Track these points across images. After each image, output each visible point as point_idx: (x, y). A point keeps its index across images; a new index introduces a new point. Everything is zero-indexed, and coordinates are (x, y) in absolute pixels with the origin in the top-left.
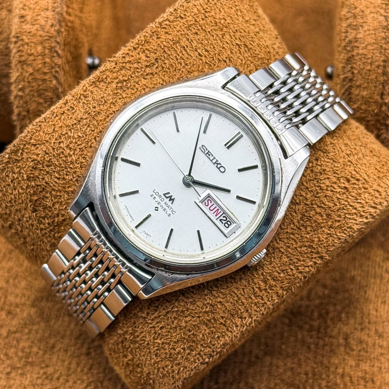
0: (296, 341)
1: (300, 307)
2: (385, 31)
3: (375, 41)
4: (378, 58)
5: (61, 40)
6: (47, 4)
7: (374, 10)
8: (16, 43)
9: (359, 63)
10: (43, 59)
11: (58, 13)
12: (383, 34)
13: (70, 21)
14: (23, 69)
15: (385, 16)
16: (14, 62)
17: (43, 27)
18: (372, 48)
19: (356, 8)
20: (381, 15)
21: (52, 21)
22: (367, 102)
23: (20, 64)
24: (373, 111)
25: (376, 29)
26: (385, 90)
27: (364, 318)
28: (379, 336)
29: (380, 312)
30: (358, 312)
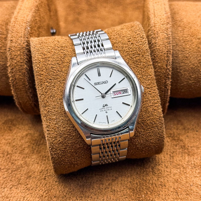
2: (167, 39)
3: (163, 43)
4: (164, 50)
6: (21, 35)
7: (162, 31)
8: (9, 51)
9: (157, 52)
10: (20, 57)
12: (166, 40)
14: (12, 61)
15: (167, 34)
16: (9, 58)
17: (20, 44)
18: (162, 46)
19: (155, 31)
20: (165, 33)
21: (23, 41)
22: (160, 68)
23: (11, 59)
24: (163, 72)
25: (163, 39)
26: (168, 63)
27: (160, 160)
28: (166, 167)
29: (166, 158)
30: (157, 158)
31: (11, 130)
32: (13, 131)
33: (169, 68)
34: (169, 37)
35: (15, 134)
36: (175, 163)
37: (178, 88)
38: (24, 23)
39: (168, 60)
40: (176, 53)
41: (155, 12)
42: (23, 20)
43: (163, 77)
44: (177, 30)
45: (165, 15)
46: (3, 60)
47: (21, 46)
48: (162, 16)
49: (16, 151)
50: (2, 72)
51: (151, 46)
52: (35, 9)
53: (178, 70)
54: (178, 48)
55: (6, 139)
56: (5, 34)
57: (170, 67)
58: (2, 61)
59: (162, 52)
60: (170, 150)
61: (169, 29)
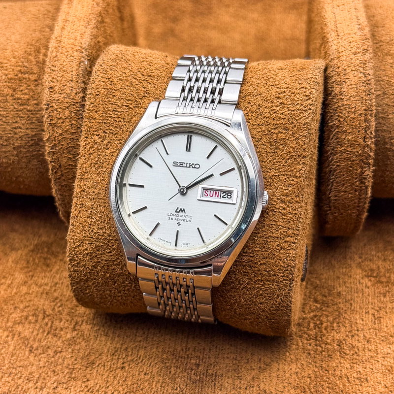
2: (364, 85)
3: (356, 94)
4: (360, 107)
6: (71, 76)
7: (354, 69)
8: (47, 109)
9: (344, 112)
12: (364, 87)
14: (53, 130)
15: (364, 73)
16: (46, 125)
17: (69, 95)
18: (354, 99)
19: (339, 67)
20: (361, 73)
21: (76, 90)
22: (352, 145)
23: (51, 127)
24: (357, 152)
25: (357, 84)
26: (368, 134)
27: (353, 326)
28: (368, 342)
29: (366, 321)
30: (347, 322)
31: (48, 266)
32: (52, 266)
33: (369, 143)
34: (368, 80)
35: (57, 273)
36: (385, 332)
37: (387, 181)
38: (77, 51)
39: (368, 128)
40: (383, 110)
41: (338, 25)
42: (73, 44)
43: (357, 162)
44: (384, 63)
45: (359, 33)
46: (32, 126)
47: (72, 99)
48: (353, 36)
49: (61, 309)
50: (31, 150)
51: (332, 99)
52: (95, 21)
53: (386, 146)
54: (387, 100)
55: (39, 284)
56: (35, 72)
57: (372, 142)
58: (31, 128)
59: (354, 112)
60: (372, 304)
61: (367, 64)
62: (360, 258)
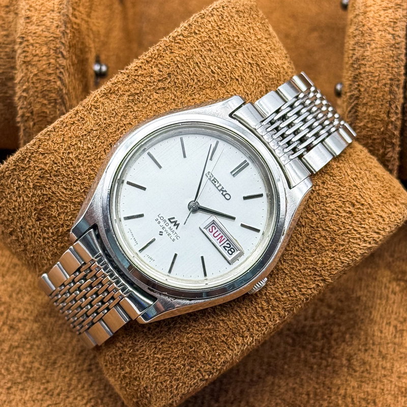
0: (298, 361)
1: (304, 327)
2: (392, 49)
3: (382, 59)
4: (385, 76)
5: (66, 41)
6: (53, 5)
7: (381, 28)
8: (21, 43)
9: (366, 81)
10: (48, 60)
11: (63, 15)
12: (391, 52)
13: (75, 23)
14: (27, 69)
15: (393, 34)
16: (19, 62)
17: (48, 28)
18: (379, 66)
19: (364, 26)
20: (389, 33)
21: (57, 22)
22: (373, 121)
23: (24, 65)
24: (379, 129)
25: (384, 47)
26: (392, 108)
27: (369, 338)
28: (383, 358)
29: (385, 333)
30: (362, 333)
33: (393, 119)
34: (398, 44)
39: (393, 101)
43: (379, 141)
57: (398, 118)
59: (378, 82)
60: (396, 313)
61: (399, 23)
62: (392, 256)
